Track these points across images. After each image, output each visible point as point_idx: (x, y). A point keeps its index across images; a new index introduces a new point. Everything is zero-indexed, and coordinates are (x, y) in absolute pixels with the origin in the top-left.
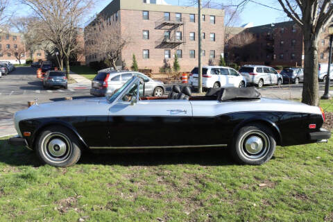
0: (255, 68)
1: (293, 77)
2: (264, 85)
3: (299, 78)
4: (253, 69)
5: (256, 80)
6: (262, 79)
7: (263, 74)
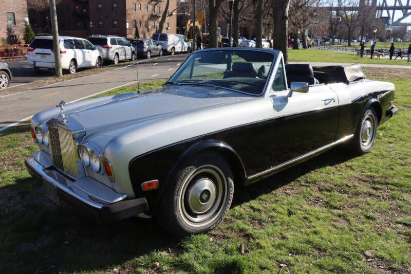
0: (109, 39)
1: (145, 50)
2: (119, 62)
3: (150, 51)
4: (106, 40)
5: (112, 56)
6: (117, 54)
7: (118, 46)
